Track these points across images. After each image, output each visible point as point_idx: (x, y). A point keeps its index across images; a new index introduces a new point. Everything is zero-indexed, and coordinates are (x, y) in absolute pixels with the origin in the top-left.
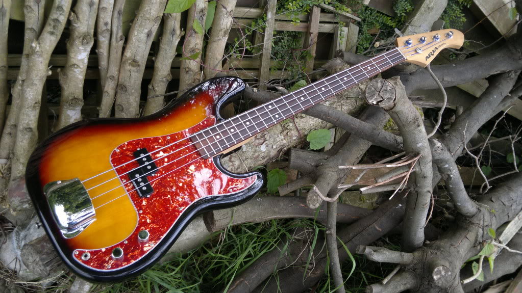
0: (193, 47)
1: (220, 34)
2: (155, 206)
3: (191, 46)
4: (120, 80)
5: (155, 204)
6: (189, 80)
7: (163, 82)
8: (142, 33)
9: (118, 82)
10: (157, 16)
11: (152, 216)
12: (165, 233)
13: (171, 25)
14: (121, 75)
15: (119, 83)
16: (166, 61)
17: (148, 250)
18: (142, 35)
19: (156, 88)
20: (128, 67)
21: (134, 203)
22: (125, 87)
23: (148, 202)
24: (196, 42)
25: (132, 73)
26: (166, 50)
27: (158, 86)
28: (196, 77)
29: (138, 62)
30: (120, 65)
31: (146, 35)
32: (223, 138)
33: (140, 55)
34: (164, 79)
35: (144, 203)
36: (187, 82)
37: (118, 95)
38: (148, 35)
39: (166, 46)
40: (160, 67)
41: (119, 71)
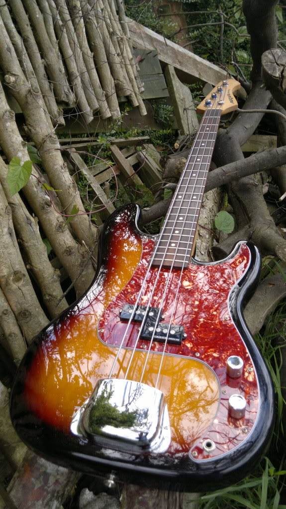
0: (57, 224)
1: (71, 192)
2: (202, 339)
3: (55, 224)
4: (15, 309)
5: (200, 337)
6: (77, 260)
7: (55, 281)
8: (3, 235)
9: (14, 314)
10: (5, 207)
11: (211, 348)
12: (244, 349)
13: (22, 215)
14: (12, 303)
15: (17, 313)
16: (43, 256)
17: (255, 377)
18: (5, 237)
19: (54, 294)
20: (14, 286)
21: (180, 354)
22: (27, 311)
23: (191, 341)
24: (54, 216)
25: (23, 289)
26: (35, 245)
27: (54, 290)
28: (81, 252)
29: (20, 272)
30: (4, 293)
31: (8, 236)
32: (179, 242)
33: (17, 262)
34: (55, 277)
35: (189, 345)
36: (77, 264)
37: (25, 328)
38: (11, 234)
39: (32, 241)
40: (41, 268)
41: (7, 300)
